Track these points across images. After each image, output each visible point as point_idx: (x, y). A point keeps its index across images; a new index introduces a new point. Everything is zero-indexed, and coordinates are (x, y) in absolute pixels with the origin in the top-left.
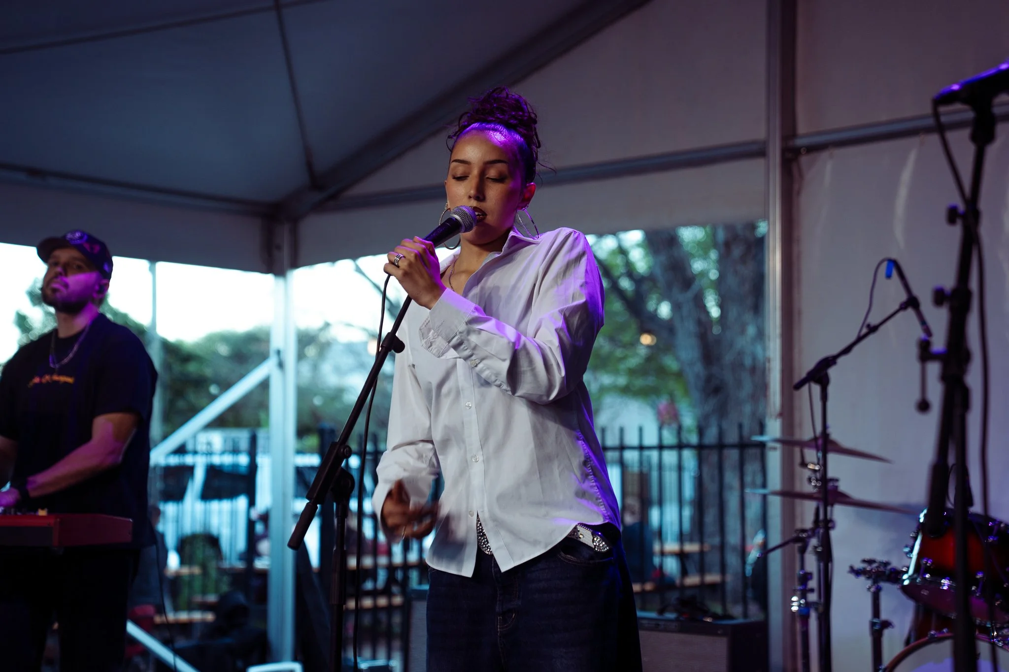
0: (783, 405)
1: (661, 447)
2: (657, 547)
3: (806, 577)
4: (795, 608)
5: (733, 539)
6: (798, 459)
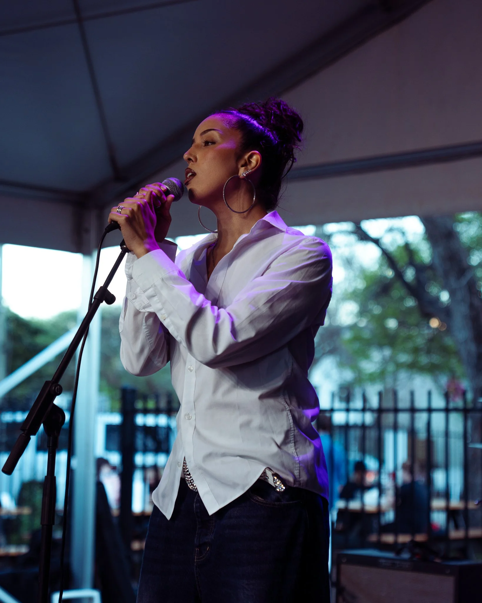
1: (447, 410)
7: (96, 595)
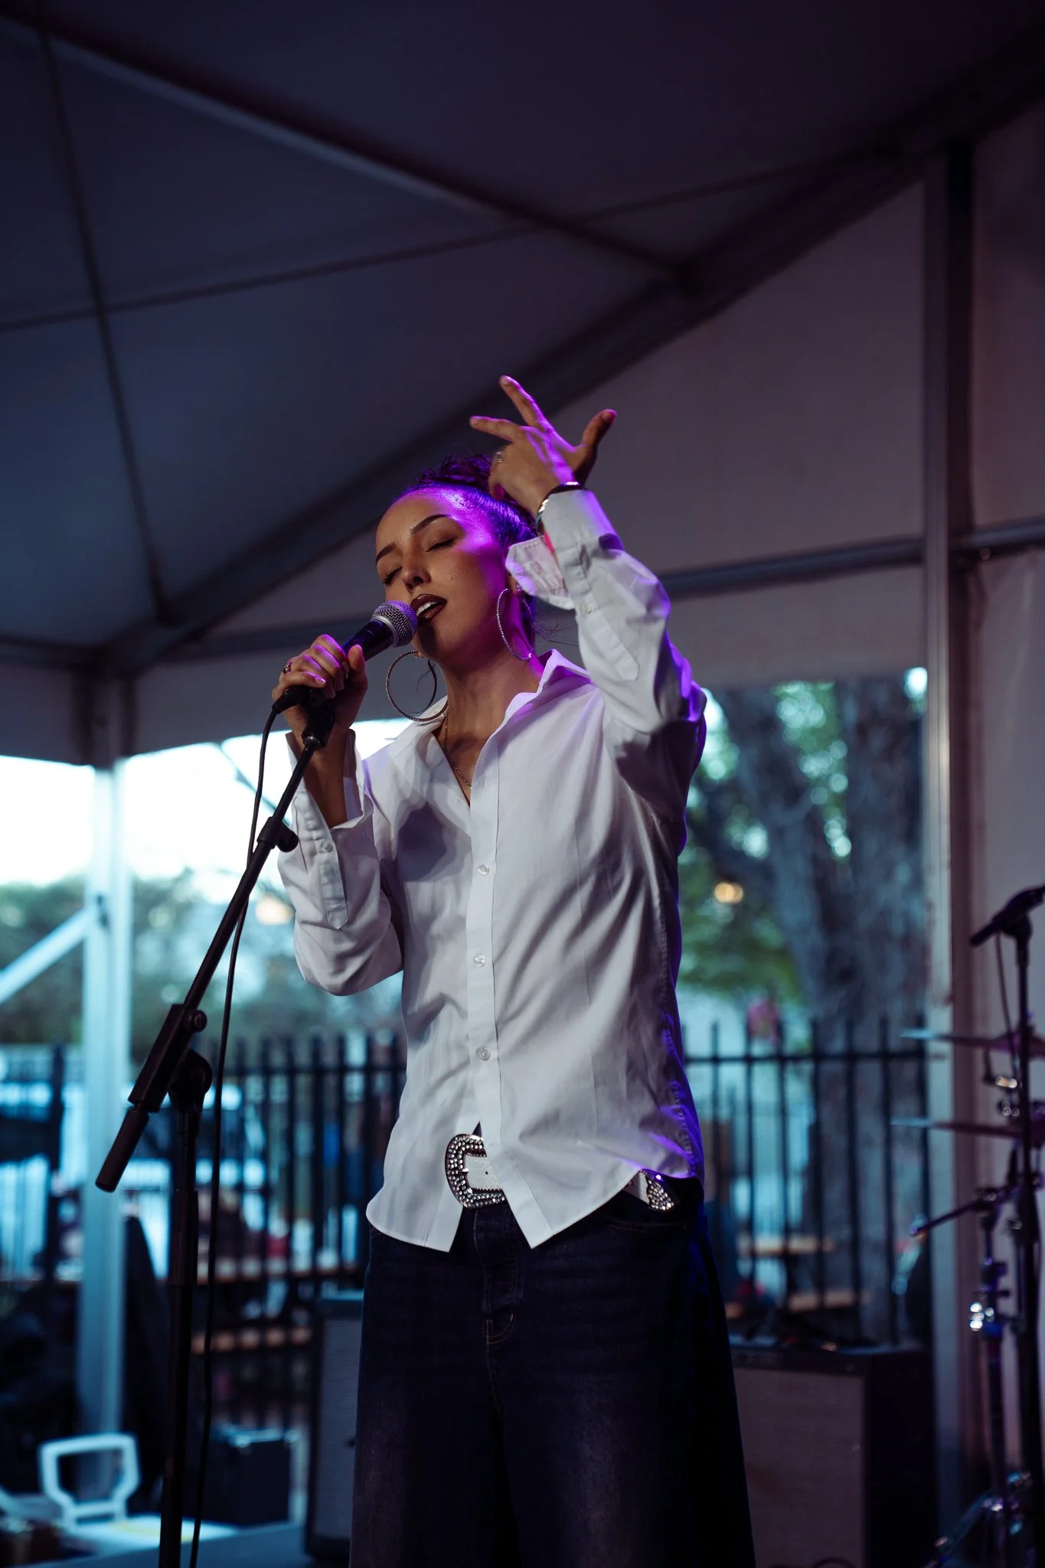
0: (954, 984)
1: (749, 1060)
2: (743, 1244)
3: (998, 1269)
4: (976, 1324)
5: (874, 1230)
6: (980, 1071)
7: (126, 1444)
